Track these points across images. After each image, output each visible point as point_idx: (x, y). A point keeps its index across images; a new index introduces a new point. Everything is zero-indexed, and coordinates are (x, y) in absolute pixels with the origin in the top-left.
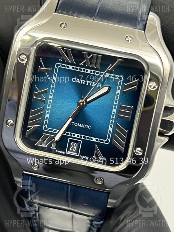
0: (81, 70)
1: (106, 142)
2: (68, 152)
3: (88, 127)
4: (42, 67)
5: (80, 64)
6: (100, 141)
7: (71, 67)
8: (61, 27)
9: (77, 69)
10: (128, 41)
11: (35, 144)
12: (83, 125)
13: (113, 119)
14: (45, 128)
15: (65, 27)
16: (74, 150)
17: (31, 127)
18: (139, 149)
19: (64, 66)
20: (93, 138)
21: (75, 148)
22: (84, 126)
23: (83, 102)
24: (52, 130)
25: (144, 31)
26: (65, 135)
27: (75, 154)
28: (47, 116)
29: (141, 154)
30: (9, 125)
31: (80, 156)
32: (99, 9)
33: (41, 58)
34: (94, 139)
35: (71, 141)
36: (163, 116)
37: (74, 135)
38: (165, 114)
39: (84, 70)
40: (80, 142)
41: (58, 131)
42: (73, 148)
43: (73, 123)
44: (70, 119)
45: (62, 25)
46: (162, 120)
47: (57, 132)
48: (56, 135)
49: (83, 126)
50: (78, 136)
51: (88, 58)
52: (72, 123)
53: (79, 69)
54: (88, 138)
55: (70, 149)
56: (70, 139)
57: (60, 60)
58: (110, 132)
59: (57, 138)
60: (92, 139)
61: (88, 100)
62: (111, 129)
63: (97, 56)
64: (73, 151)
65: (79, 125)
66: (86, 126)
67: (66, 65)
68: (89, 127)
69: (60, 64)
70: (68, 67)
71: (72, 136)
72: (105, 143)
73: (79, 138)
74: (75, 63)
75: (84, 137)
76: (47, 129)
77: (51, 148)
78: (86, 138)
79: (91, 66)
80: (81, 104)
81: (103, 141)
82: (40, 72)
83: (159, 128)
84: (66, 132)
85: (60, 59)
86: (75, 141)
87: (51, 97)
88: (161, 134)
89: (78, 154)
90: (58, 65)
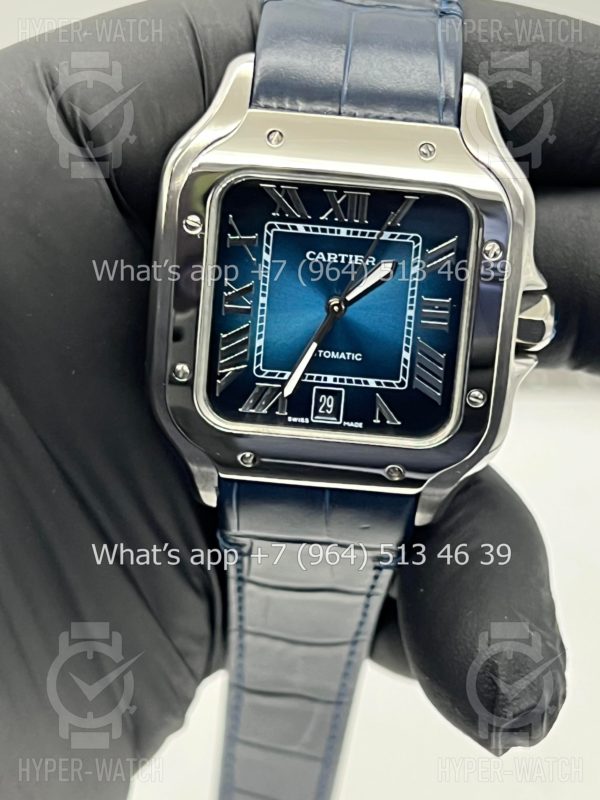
0: (324, 230)
1: (399, 385)
2: (317, 417)
3: (357, 357)
4: (234, 234)
5: (322, 218)
6: (386, 384)
7: (301, 228)
8: (270, 141)
9: (315, 230)
10: (425, 155)
11: (240, 410)
12: (343, 354)
13: (409, 332)
14: (259, 371)
15: (279, 142)
16: (329, 412)
17: (226, 373)
18: (476, 393)
19: (286, 227)
20: (369, 380)
21: (331, 406)
22: (346, 356)
23: (339, 305)
24: (274, 374)
25: (458, 126)
26: (306, 380)
27: (332, 421)
28: (259, 343)
29: (481, 404)
30: (181, 375)
31: (345, 423)
32: (349, 87)
33: (231, 216)
34: (372, 383)
35: (319, 392)
36: (521, 311)
37: (325, 379)
38: (526, 305)
39: (332, 231)
40: (341, 392)
41: (288, 374)
42: (326, 408)
43: (321, 352)
44: (314, 346)
45: (271, 137)
46: (520, 320)
47: (286, 378)
48: (284, 383)
49: (343, 356)
50: (335, 380)
51: (339, 202)
52: (318, 353)
53: (319, 230)
54: (358, 382)
55: (320, 411)
56: (317, 390)
57: (274, 214)
58: (406, 362)
59: (288, 390)
60: (366, 382)
61: (349, 298)
62: (406, 355)
63: (359, 196)
64: (326, 415)
65: (334, 355)
66: (351, 356)
67: (289, 224)
68: (359, 357)
69: (276, 223)
70: (294, 228)
71: (322, 381)
72: (397, 388)
73: (338, 383)
74: (309, 217)
75: (350, 381)
76: (262, 373)
77: (277, 413)
78: (353, 381)
79: (346, 220)
80: (336, 308)
81: (392, 385)
82: (231, 247)
83: (515, 340)
84: (308, 375)
85: (274, 211)
86: (327, 393)
87: (263, 300)
88: (521, 351)
89: (338, 420)
90: (271, 227)
